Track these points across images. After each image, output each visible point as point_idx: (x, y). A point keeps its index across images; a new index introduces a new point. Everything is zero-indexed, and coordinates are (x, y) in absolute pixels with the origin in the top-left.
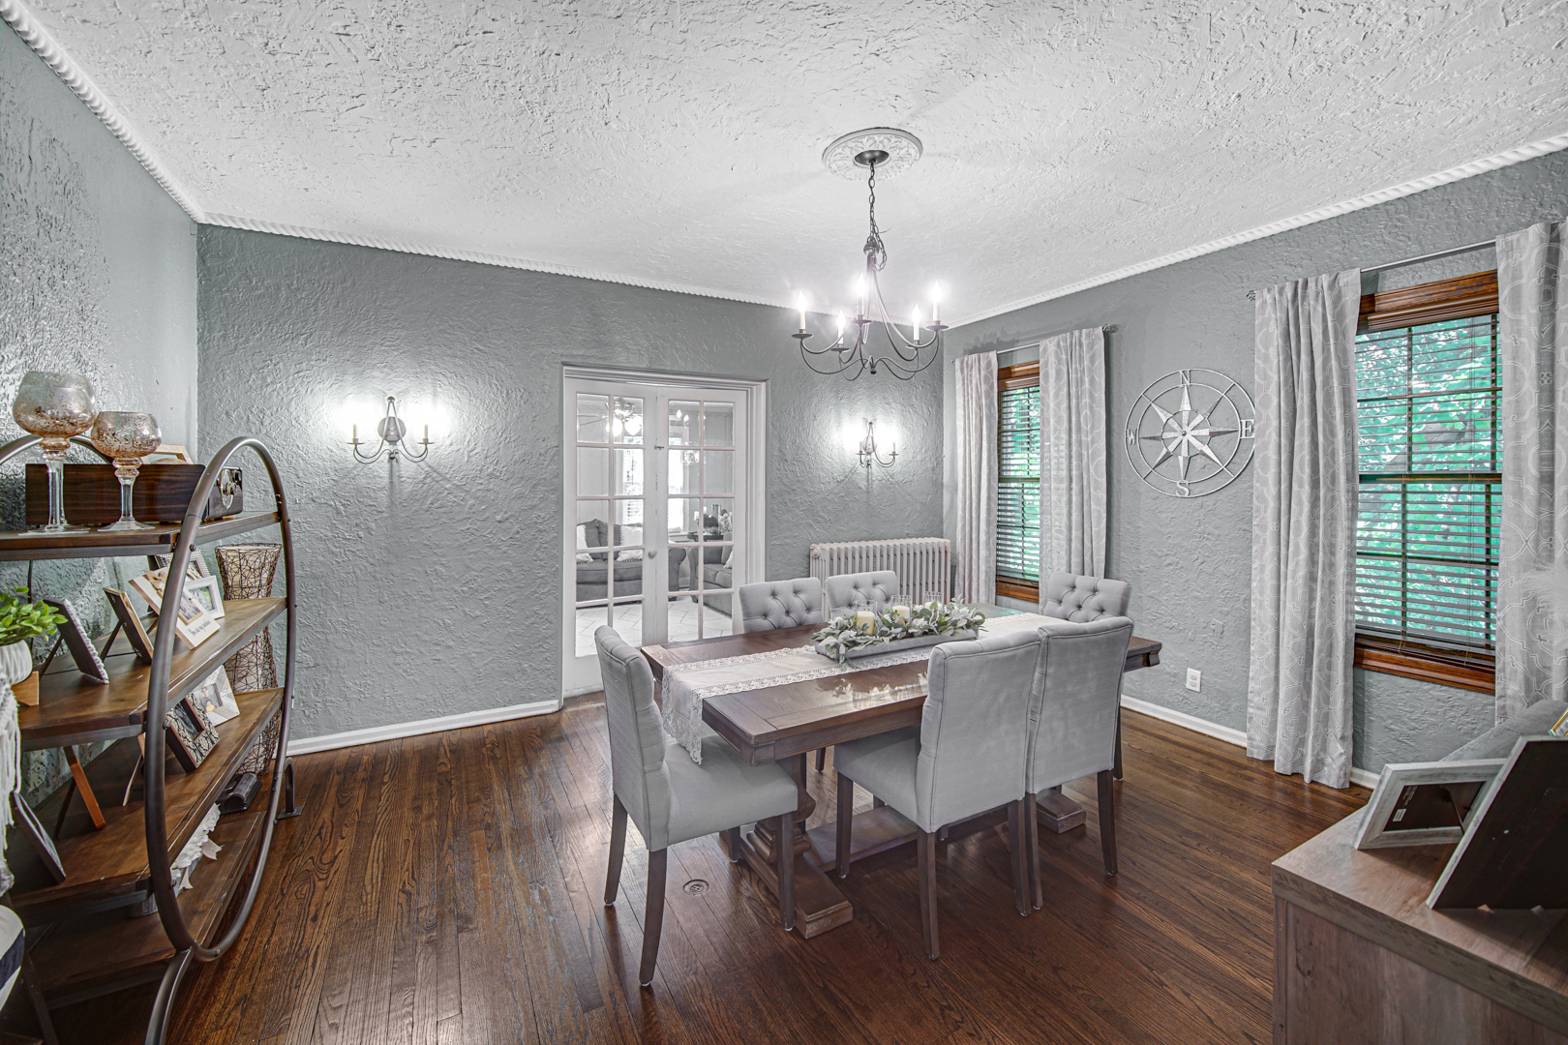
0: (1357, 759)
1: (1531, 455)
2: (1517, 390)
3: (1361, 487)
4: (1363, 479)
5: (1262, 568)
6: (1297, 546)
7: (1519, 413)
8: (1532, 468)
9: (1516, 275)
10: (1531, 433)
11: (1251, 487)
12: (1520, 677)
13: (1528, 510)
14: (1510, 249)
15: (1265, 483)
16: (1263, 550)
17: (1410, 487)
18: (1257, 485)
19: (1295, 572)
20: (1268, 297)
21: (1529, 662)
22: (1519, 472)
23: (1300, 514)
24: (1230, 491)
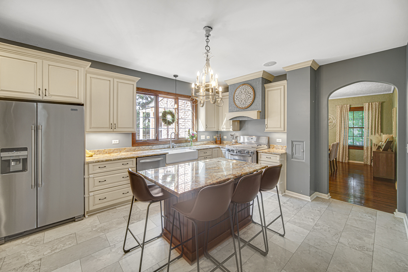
0: (349, 160)
1: (367, 125)
2: (366, 119)
3: (349, 129)
4: (349, 128)
5: (337, 139)
6: (342, 135)
7: (366, 121)
8: (367, 127)
9: (365, 107)
10: (367, 123)
11: (336, 129)
12: (366, 148)
13: (367, 131)
14: (365, 105)
15: (338, 128)
16: (337, 136)
17: (354, 129)
18: (337, 128)
19: (342, 139)
20: (338, 107)
21: (367, 146)
22: (366, 127)
23: (343, 131)
24: (332, 129)
